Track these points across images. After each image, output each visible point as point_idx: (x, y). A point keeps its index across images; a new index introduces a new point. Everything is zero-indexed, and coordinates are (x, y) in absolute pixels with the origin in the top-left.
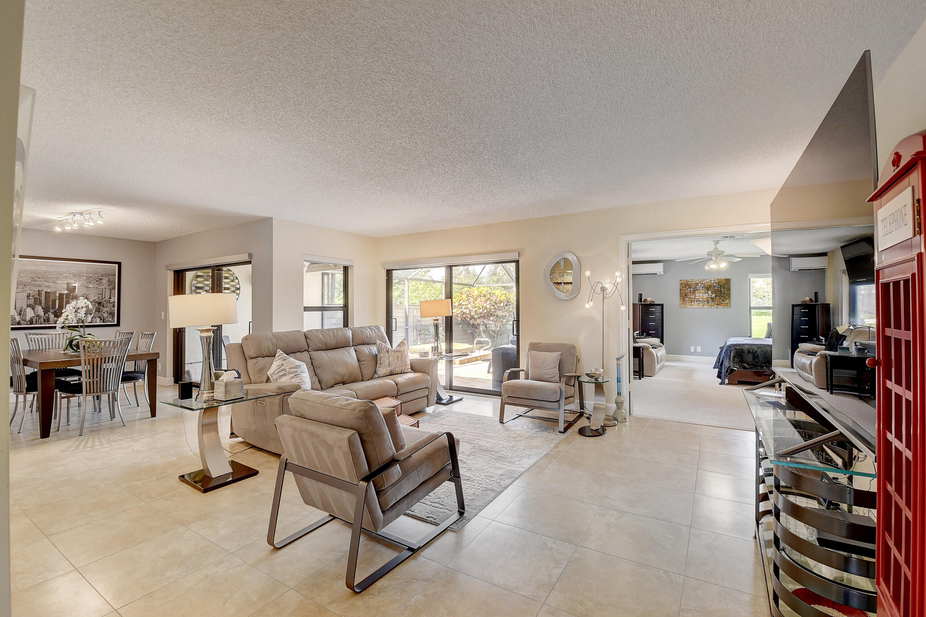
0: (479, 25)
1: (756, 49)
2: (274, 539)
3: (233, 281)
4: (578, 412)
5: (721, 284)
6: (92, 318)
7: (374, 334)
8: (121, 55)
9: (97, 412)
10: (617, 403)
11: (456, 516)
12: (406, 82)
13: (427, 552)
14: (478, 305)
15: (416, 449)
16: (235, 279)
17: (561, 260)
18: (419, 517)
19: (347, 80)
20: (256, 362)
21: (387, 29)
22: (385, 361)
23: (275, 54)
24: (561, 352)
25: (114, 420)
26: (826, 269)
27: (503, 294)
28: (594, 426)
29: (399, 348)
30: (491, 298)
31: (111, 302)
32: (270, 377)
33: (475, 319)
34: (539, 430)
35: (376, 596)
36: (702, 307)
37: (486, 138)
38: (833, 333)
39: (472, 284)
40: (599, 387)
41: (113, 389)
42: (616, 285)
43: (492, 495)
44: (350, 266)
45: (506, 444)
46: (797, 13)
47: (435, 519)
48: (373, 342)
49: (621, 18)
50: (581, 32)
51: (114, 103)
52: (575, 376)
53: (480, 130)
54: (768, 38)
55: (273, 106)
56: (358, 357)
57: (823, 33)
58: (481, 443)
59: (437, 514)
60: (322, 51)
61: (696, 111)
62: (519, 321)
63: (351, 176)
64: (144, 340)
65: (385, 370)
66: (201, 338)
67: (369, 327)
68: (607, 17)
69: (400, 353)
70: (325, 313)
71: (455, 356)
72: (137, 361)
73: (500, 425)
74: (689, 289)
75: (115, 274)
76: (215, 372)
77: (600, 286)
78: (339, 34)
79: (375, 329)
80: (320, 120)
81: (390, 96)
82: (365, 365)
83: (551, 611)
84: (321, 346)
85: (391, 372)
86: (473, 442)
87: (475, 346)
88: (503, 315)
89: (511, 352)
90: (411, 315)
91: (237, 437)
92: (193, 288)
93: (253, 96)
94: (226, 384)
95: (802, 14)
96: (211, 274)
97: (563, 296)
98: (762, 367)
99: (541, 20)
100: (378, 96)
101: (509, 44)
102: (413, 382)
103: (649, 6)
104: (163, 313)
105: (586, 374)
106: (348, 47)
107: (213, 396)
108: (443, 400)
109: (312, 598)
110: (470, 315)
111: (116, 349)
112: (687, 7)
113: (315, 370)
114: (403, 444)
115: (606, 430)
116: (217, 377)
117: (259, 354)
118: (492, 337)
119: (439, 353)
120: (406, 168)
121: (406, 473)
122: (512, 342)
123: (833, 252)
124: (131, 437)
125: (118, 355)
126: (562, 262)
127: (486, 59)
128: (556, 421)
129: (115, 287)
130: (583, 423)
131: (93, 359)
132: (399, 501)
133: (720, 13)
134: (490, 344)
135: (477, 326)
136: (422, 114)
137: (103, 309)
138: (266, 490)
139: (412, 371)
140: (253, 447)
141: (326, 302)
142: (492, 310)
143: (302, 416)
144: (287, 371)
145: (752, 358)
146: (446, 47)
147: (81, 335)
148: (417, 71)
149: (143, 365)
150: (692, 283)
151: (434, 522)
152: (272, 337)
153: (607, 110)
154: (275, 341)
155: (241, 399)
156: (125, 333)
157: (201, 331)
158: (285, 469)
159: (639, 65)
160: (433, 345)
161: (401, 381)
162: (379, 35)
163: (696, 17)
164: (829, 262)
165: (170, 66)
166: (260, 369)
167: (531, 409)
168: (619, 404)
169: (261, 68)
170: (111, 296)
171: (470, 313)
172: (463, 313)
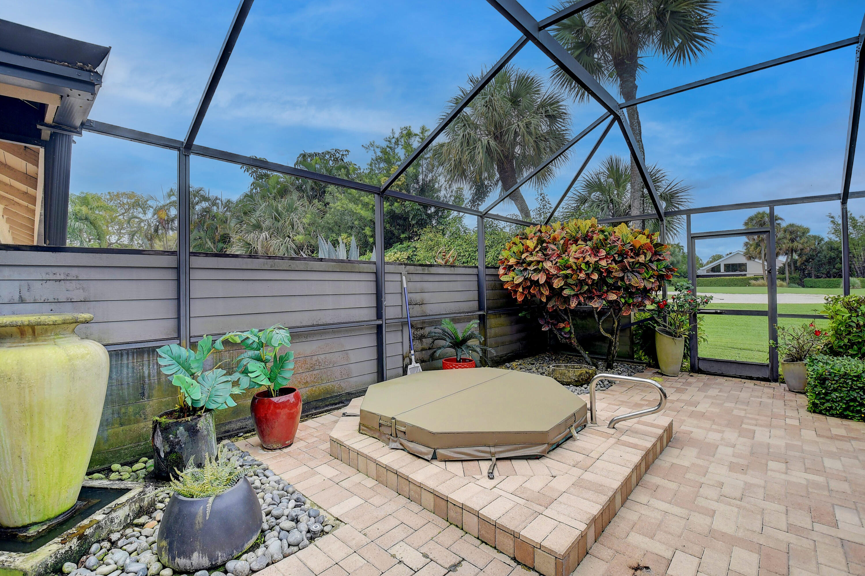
14: (574, 261)
142: (613, 274)
171: (548, 283)
172: (529, 284)
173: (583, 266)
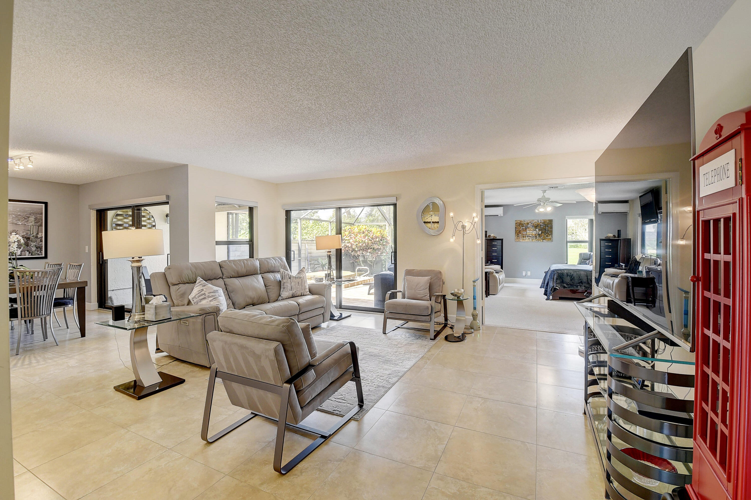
0: (385, 9)
1: (594, 42)
2: (207, 435)
3: (149, 219)
4: (443, 324)
5: (546, 223)
6: (21, 252)
7: (277, 264)
8: (66, 16)
9: (29, 334)
10: (473, 315)
11: (357, 408)
12: (318, 52)
13: (336, 438)
14: (359, 240)
15: (327, 356)
16: (151, 217)
17: (430, 204)
18: (327, 411)
19: (268, 48)
20: (178, 288)
21: (308, 7)
22: (287, 286)
23: (207, 22)
24: (430, 277)
25: (47, 340)
26: (628, 213)
27: (378, 231)
28: (457, 334)
29: (299, 275)
30: (369, 234)
31: (39, 237)
32: (191, 301)
33: (356, 252)
34: (414, 339)
35: (299, 476)
36: (531, 241)
37: (378, 103)
38: (632, 261)
39: (353, 223)
40: (460, 303)
41: (46, 314)
42: (473, 224)
43: (383, 390)
44: (255, 207)
45: (390, 350)
46: (627, 15)
47: (340, 412)
48: (277, 270)
49: (497, 11)
50: (465, 20)
51: (54, 59)
52: (441, 296)
53: (375, 96)
54: (603, 34)
55: (200, 67)
56: (265, 283)
57: (643, 32)
58: (370, 350)
59: (341, 408)
60: (249, 23)
61: (543, 88)
62: (396, 252)
63: (262, 130)
64: (72, 270)
65: (288, 293)
66: (132, 268)
67: (273, 258)
68: (486, 9)
69: (300, 279)
70: (231, 246)
71: (343, 281)
72: (66, 289)
73: (383, 335)
74: (522, 228)
75: (42, 213)
76: (145, 297)
77: (461, 224)
78: (266, 9)
79: (278, 259)
80: (241, 81)
81: (304, 64)
82: (271, 290)
83: (440, 478)
84: (233, 274)
85: (292, 295)
86: (363, 349)
87: (356, 273)
88: (378, 248)
89: (390, 277)
90: (303, 248)
91: (163, 352)
92: (114, 225)
93: (184, 58)
94: (156, 307)
95: (630, 17)
96: (131, 213)
97: (432, 232)
98: (577, 286)
99: (435, 8)
100: (293, 63)
101: (407, 26)
102: (312, 303)
103: (519, 3)
104: (87, 247)
105: (451, 293)
106: (273, 20)
107: (144, 317)
108: (335, 317)
109: (245, 482)
110: (352, 248)
111: (48, 279)
112: (548, 5)
113: (229, 294)
114: (315, 352)
115: (466, 337)
116: (147, 301)
117: (180, 282)
118: (370, 266)
119: (331, 279)
120: (309, 126)
121: (319, 376)
122: (389, 269)
123: (633, 200)
124: (65, 355)
125: (50, 284)
126: (431, 205)
127: (387, 37)
128: (428, 331)
129: (42, 224)
130: (448, 331)
131: (27, 288)
132: (313, 398)
133: (571, 12)
134: (369, 271)
135: (357, 257)
136: (328, 80)
137: (32, 243)
138: (193, 395)
139: (310, 294)
140: (177, 359)
141: (231, 237)
142: (369, 244)
143: (231, 332)
144: (207, 295)
145: (570, 280)
146: (355, 25)
147: (13, 266)
148: (328, 44)
149: (73, 292)
150: (525, 222)
151: (340, 414)
152: (191, 266)
153: (477, 84)
154: (194, 270)
155: (169, 320)
156: (53, 264)
157: (132, 261)
158: (216, 377)
159: (506, 49)
160: (326, 272)
161: (302, 302)
162: (300, 11)
163: (553, 14)
164: (630, 207)
165: (111, 28)
166: (182, 294)
167: (407, 322)
168: (475, 317)
169: (193, 34)
170: (39, 232)
171: (351, 247)
172: (346, 247)
173: (361, 242)
